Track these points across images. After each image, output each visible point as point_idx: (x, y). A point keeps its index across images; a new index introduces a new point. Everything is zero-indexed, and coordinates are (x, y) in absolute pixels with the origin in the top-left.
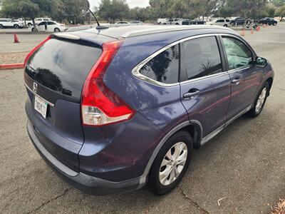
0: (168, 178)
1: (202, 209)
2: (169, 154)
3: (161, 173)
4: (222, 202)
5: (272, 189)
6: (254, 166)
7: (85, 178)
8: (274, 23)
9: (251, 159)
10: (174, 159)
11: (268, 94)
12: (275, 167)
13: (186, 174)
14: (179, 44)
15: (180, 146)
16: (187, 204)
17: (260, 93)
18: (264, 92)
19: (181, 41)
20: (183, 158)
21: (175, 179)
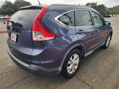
0: (71, 71)
1: (87, 84)
2: (71, 58)
3: (68, 68)
4: (96, 81)
5: (117, 75)
6: (108, 67)
7: (33, 67)
8: (110, 17)
9: (106, 64)
10: (73, 62)
11: (111, 39)
12: (117, 67)
13: (79, 70)
14: (74, 11)
15: (76, 56)
16: (80, 82)
17: (108, 38)
18: (109, 38)
19: (75, 10)
20: (77, 62)
21: (74, 71)
